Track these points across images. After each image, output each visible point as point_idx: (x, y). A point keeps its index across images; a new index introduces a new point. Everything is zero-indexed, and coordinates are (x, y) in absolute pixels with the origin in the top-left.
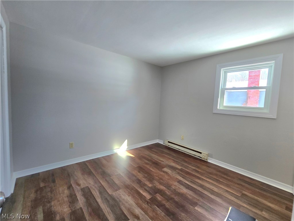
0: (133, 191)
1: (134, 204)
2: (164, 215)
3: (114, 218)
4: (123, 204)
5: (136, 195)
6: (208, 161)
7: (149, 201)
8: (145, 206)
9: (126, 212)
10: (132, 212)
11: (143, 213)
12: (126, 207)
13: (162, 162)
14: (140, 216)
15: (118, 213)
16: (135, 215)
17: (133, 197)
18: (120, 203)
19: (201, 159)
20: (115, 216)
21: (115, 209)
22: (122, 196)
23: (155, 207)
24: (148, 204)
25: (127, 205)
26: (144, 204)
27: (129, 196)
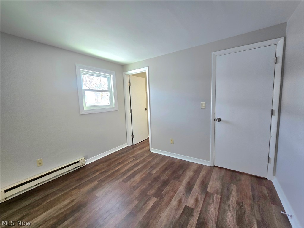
0: (151, 216)
1: (168, 208)
2: (169, 186)
3: (192, 218)
4: (173, 217)
5: (156, 211)
6: (86, 164)
7: (159, 198)
8: (166, 199)
9: (181, 211)
10: (177, 206)
11: (174, 198)
12: (176, 214)
13: (75, 201)
14: (177, 199)
15: (186, 217)
16: (179, 203)
17: (160, 211)
18: (174, 221)
19: (79, 168)
20: (190, 218)
21: (184, 222)
22: (163, 224)
23: (164, 192)
24: (163, 198)
25: (172, 214)
26: (165, 201)
27: (160, 217)
